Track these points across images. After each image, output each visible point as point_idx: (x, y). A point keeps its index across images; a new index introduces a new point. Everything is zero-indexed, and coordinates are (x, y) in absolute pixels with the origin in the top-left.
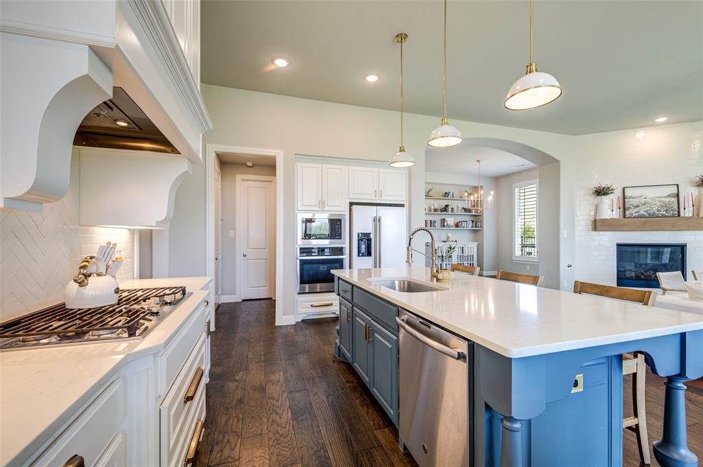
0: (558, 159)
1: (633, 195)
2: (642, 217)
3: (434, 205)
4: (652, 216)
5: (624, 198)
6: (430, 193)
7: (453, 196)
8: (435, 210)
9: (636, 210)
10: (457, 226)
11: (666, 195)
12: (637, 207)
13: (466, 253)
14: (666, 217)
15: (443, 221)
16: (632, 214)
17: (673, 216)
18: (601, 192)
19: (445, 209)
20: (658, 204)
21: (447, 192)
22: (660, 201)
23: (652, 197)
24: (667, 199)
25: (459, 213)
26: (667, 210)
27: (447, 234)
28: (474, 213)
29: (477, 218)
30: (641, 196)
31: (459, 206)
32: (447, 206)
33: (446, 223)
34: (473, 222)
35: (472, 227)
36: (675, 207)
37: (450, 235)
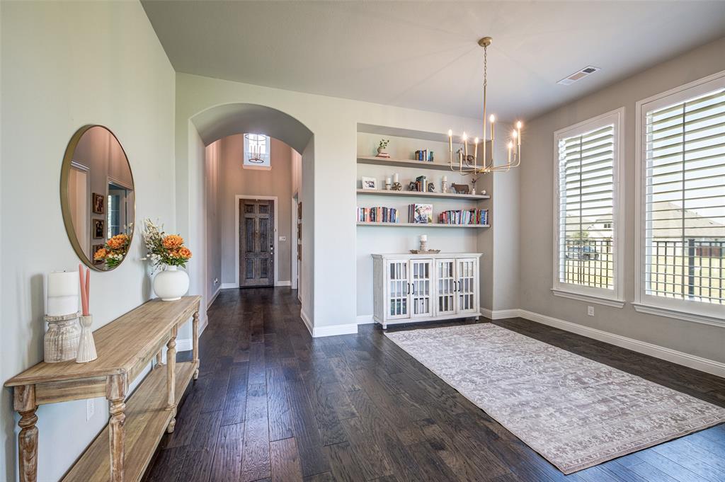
3: (393, 177)
6: (383, 150)
7: (431, 159)
8: (395, 187)
10: (441, 220)
13: (458, 276)
15: (412, 209)
19: (416, 185)
21: (421, 149)
25: (445, 194)
27: (420, 237)
28: (474, 195)
29: (481, 204)
31: (445, 179)
32: (420, 179)
33: (416, 215)
34: (472, 212)
35: (471, 222)
37: (425, 238)
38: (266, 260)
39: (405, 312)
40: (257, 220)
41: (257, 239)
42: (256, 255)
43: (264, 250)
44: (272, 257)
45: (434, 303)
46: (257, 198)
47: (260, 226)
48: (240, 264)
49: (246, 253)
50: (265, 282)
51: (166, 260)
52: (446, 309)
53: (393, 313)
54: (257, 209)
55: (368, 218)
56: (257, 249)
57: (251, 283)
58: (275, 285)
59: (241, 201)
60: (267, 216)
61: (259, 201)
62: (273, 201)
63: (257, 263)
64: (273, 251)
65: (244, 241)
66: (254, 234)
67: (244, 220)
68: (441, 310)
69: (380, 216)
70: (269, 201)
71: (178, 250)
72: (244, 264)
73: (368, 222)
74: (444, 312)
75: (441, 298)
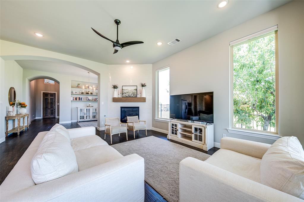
0: (99, 73)
1: (125, 89)
2: (127, 97)
4: (129, 97)
5: (122, 90)
6: (79, 85)
8: (82, 93)
9: (125, 94)
11: (134, 89)
12: (126, 93)
13: (97, 111)
14: (133, 97)
15: (86, 98)
16: (124, 96)
17: (135, 97)
18: (115, 87)
20: (131, 92)
22: (132, 91)
23: (130, 90)
24: (134, 91)
26: (134, 95)
30: (127, 89)
36: (136, 94)
37: (90, 104)
38: (53, 110)
39: (84, 119)
40: (49, 99)
41: (49, 104)
42: (49, 109)
43: (52, 107)
44: (55, 109)
45: (91, 117)
46: (49, 92)
47: (51, 100)
48: (43, 111)
49: (45, 109)
50: (52, 116)
51: (22, 107)
52: (94, 118)
53: (80, 119)
54: (49, 96)
55: (75, 99)
56: (49, 107)
57: (47, 117)
58: (56, 117)
59: (43, 93)
60: (53, 97)
61: (50, 93)
62: (55, 93)
63: (49, 111)
64: (55, 108)
65: (44, 105)
66: (48, 103)
67: (44, 99)
68: (93, 118)
69: (78, 99)
70: (54, 93)
71: (24, 105)
72: (45, 112)
73: (75, 100)
74: (94, 119)
75: (93, 116)
